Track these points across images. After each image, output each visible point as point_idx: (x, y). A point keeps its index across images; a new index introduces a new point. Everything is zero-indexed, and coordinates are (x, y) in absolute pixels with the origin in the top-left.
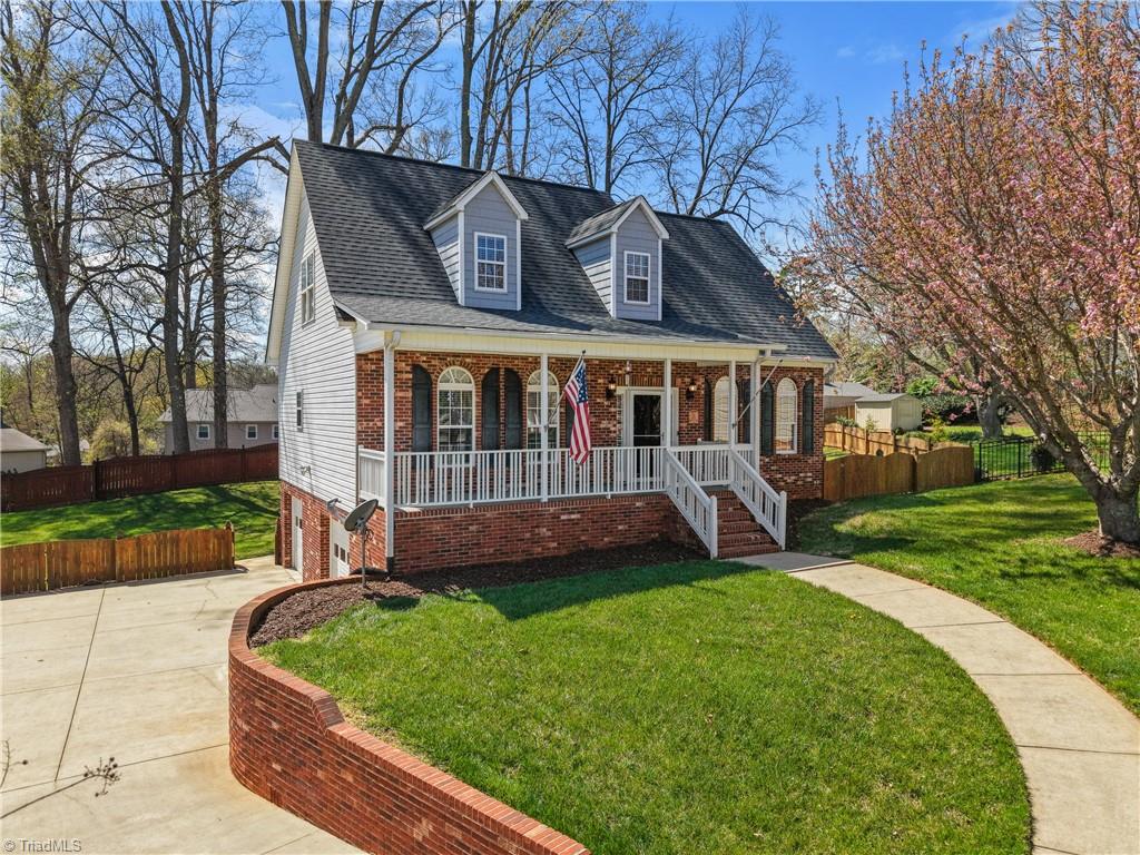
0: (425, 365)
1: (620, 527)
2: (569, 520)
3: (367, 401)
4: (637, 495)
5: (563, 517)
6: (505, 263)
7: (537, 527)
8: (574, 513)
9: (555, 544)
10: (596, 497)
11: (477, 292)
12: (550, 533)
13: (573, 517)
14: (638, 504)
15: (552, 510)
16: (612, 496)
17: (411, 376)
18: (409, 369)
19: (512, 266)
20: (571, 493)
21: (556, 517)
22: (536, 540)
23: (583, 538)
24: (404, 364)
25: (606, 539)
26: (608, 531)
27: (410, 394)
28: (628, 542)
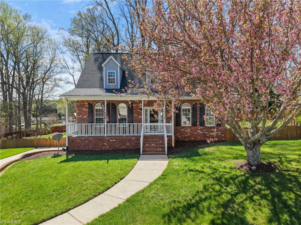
0: (91, 103)
1: (127, 144)
2: (112, 141)
3: (78, 112)
4: (133, 136)
5: (111, 140)
6: (115, 78)
7: (104, 142)
8: (114, 140)
9: (108, 147)
10: (121, 136)
11: (108, 85)
12: (107, 144)
13: (113, 140)
14: (133, 138)
15: (108, 138)
16: (125, 136)
17: (88, 106)
18: (88, 104)
19: (117, 78)
20: (113, 135)
21: (108, 140)
22: (103, 146)
23: (116, 146)
24: (86, 103)
25: (123, 147)
26: (123, 145)
27: (88, 110)
28: (130, 148)
